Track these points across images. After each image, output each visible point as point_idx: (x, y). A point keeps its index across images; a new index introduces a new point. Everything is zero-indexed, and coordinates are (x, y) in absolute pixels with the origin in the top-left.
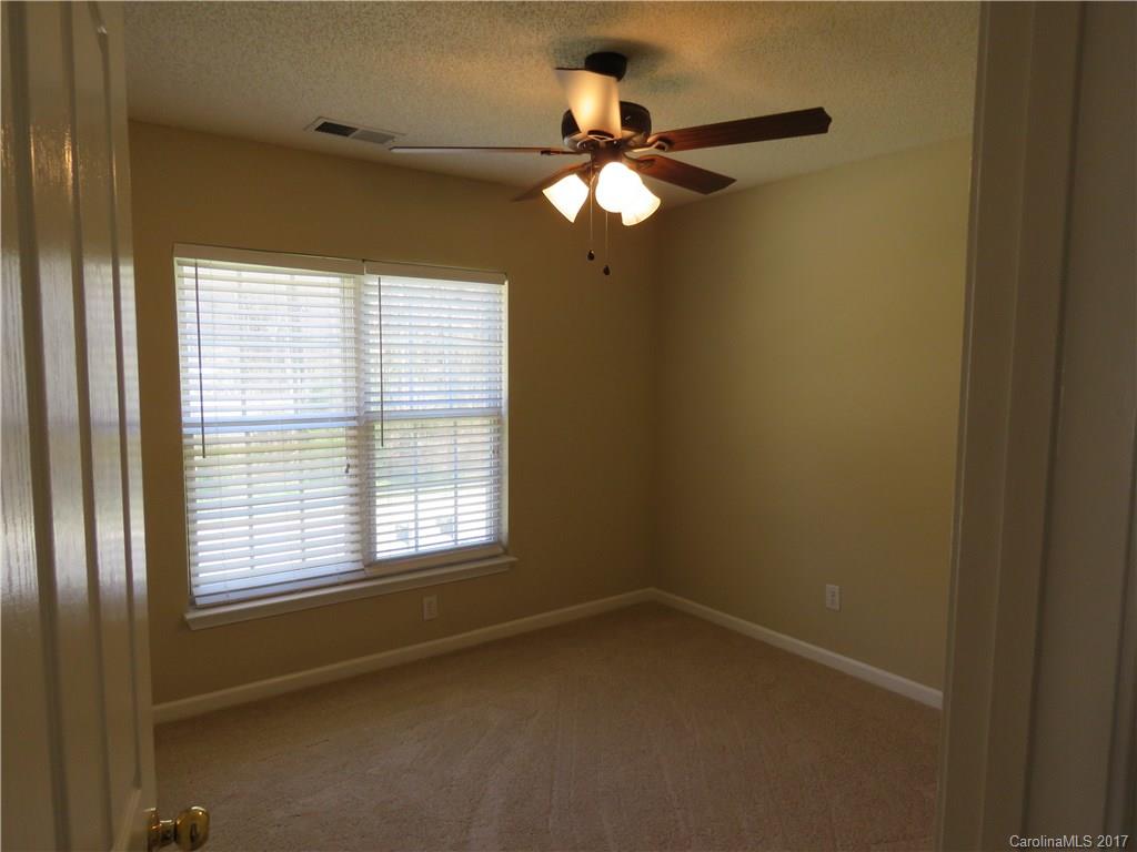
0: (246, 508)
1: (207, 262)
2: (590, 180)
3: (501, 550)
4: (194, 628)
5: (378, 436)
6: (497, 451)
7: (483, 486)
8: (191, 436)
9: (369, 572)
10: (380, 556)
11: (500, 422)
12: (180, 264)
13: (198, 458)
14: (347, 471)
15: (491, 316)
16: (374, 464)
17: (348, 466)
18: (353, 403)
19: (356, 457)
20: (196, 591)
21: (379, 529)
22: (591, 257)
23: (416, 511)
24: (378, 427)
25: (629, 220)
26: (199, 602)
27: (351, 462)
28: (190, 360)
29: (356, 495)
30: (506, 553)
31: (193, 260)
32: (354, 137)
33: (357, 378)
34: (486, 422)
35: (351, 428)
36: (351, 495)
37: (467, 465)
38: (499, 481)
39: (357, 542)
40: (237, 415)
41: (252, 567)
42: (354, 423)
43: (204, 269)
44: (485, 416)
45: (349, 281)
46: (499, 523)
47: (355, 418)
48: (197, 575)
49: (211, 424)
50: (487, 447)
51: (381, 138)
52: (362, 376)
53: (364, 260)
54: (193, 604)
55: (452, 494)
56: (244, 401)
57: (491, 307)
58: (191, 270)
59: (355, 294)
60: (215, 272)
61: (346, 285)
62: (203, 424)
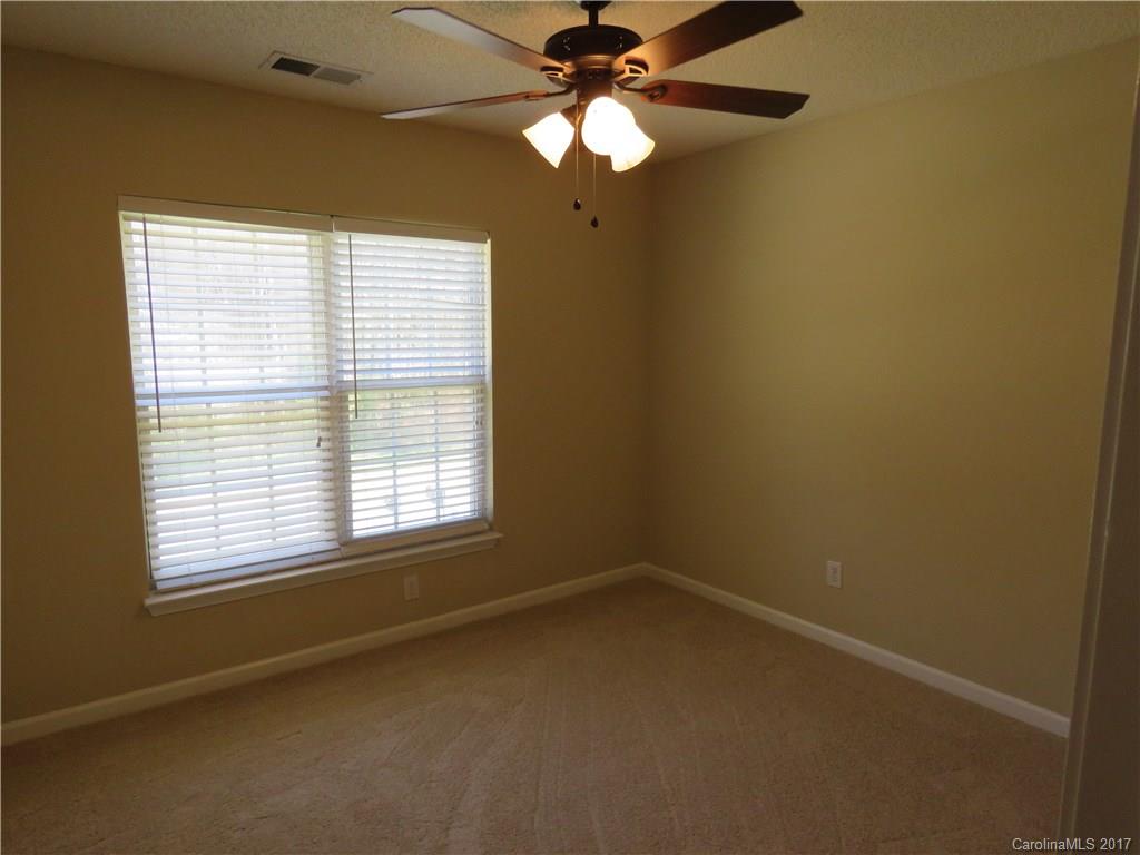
0: (210, 485)
1: (157, 216)
2: (575, 119)
3: (486, 526)
4: (155, 614)
5: (352, 407)
6: (481, 423)
7: (466, 459)
8: (145, 408)
9: (346, 551)
10: (356, 534)
11: (482, 391)
12: (127, 219)
13: (154, 433)
14: (318, 445)
15: (473, 277)
16: (348, 437)
17: (320, 439)
18: (325, 372)
19: (328, 429)
20: (157, 575)
21: (355, 506)
22: (577, 206)
23: (395, 486)
24: (351, 397)
25: (619, 165)
26: (160, 586)
27: (324, 434)
28: (142, 324)
29: (330, 470)
30: (491, 529)
31: (140, 215)
32: (316, 77)
33: (327, 344)
34: (467, 391)
35: (322, 398)
36: (324, 470)
37: (447, 438)
38: (483, 454)
39: (331, 520)
40: (197, 386)
41: (218, 548)
42: (326, 393)
43: (153, 225)
44: (467, 385)
45: (317, 239)
46: (483, 498)
47: (326, 388)
48: (157, 558)
49: (167, 395)
50: (470, 418)
51: (346, 78)
52: (334, 342)
53: (332, 216)
54: (152, 587)
55: (433, 467)
56: (204, 370)
57: (473, 267)
58: (138, 226)
59: (323, 252)
60: (166, 228)
61: (313, 243)
62: (157, 396)
